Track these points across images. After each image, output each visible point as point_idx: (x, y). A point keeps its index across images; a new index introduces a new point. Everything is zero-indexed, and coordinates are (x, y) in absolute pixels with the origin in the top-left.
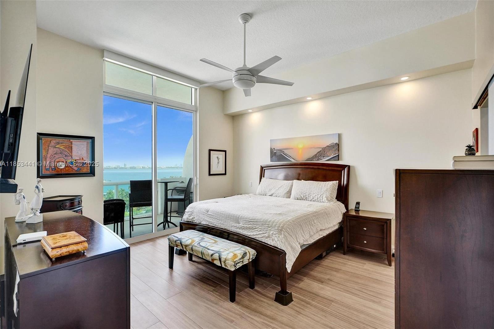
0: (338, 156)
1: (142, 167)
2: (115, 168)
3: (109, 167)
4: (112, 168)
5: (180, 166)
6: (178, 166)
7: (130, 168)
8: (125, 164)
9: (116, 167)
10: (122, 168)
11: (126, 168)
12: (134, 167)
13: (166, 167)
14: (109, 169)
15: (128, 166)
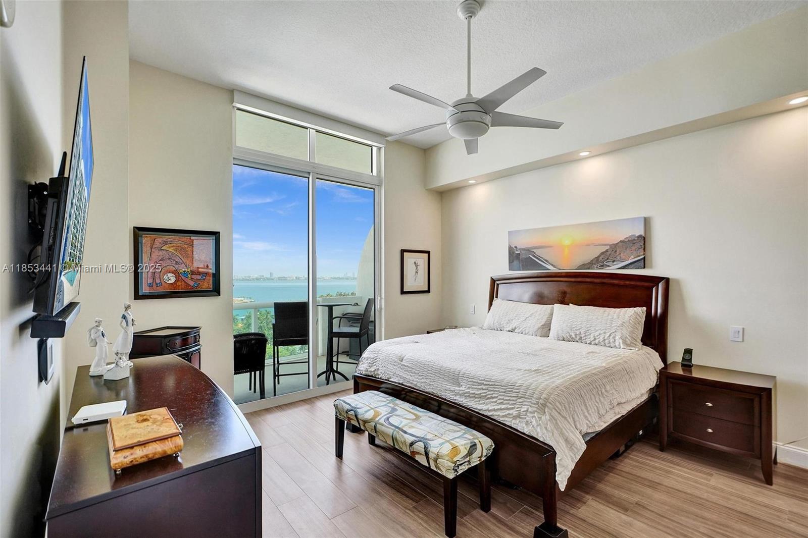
0: (643, 260)
1: (296, 277)
2: (257, 279)
3: (249, 277)
4: (253, 279)
5: (352, 276)
7: (279, 280)
8: (271, 273)
9: (259, 277)
10: (268, 279)
11: (273, 280)
12: (284, 277)
13: (331, 278)
14: (248, 280)
15: (275, 276)
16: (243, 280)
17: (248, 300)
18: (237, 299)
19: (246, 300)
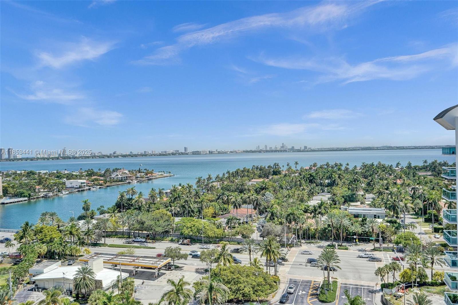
1: (209, 151)
2: (173, 154)
3: (165, 152)
4: (169, 154)
5: (264, 149)
6: (261, 148)
7: (193, 154)
8: (185, 148)
9: (174, 152)
10: (182, 154)
11: (187, 154)
14: (165, 155)
15: (189, 150)
16: (160, 155)
17: (168, 175)
18: (158, 173)
19: (165, 175)
